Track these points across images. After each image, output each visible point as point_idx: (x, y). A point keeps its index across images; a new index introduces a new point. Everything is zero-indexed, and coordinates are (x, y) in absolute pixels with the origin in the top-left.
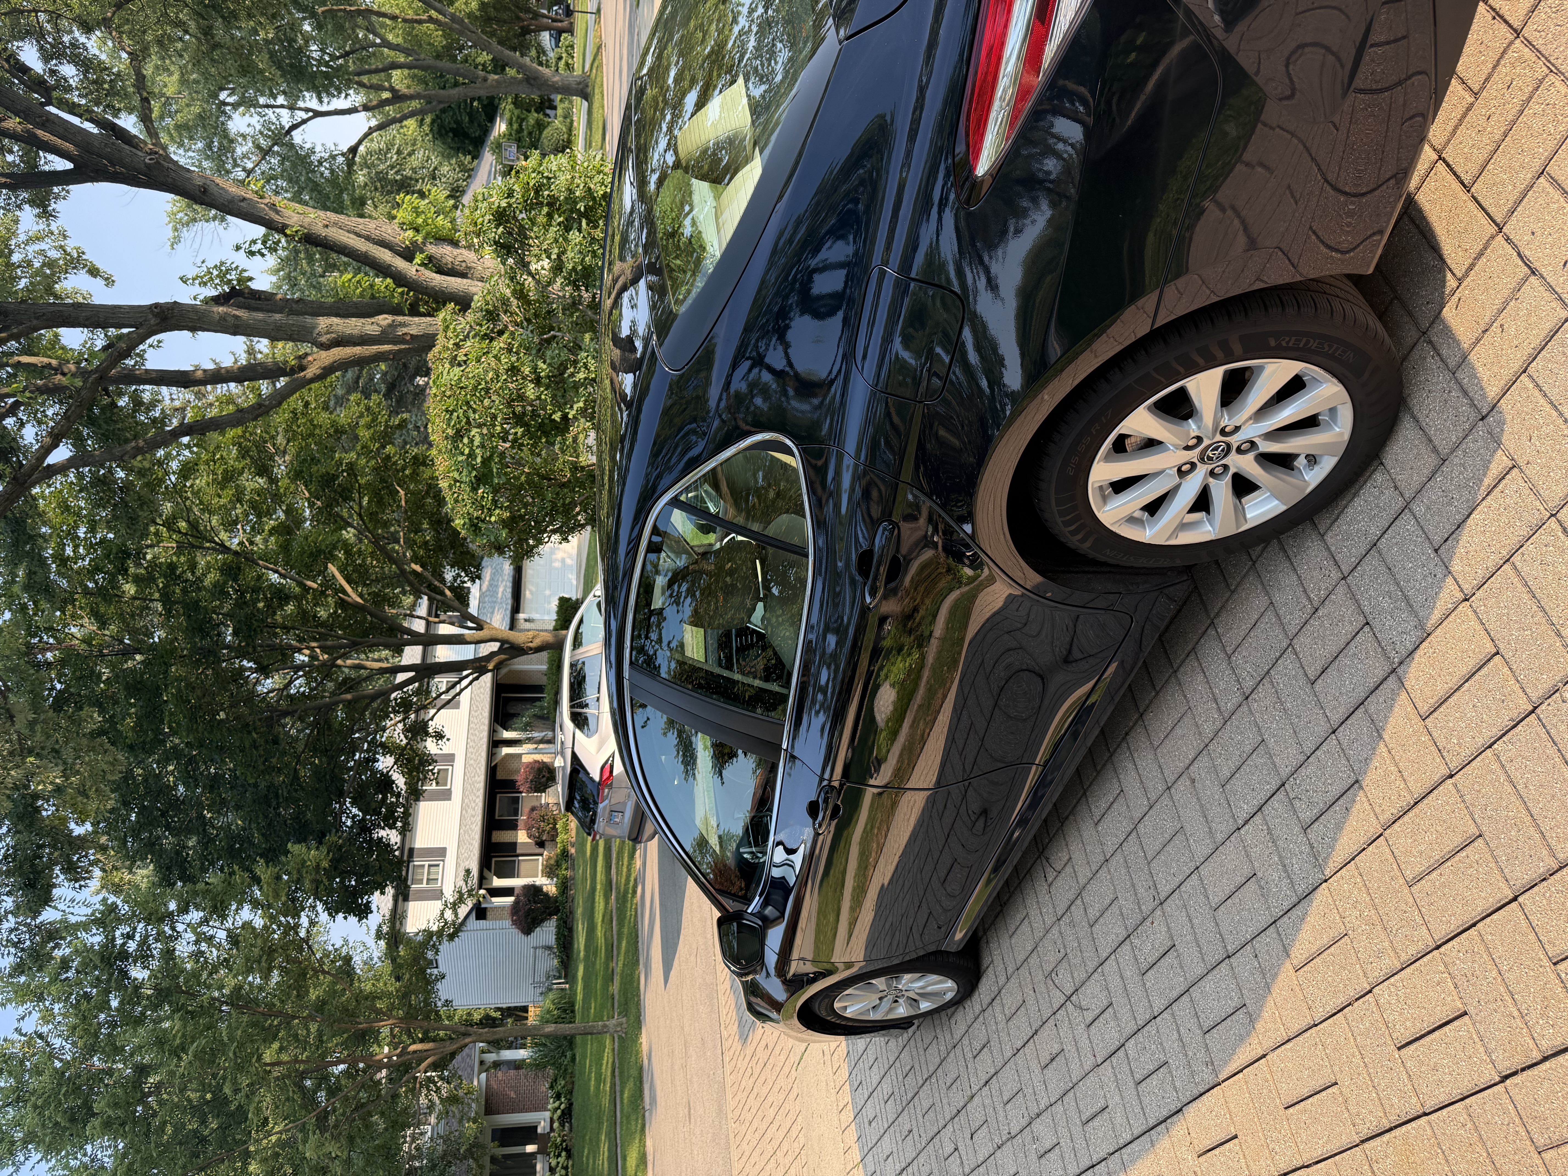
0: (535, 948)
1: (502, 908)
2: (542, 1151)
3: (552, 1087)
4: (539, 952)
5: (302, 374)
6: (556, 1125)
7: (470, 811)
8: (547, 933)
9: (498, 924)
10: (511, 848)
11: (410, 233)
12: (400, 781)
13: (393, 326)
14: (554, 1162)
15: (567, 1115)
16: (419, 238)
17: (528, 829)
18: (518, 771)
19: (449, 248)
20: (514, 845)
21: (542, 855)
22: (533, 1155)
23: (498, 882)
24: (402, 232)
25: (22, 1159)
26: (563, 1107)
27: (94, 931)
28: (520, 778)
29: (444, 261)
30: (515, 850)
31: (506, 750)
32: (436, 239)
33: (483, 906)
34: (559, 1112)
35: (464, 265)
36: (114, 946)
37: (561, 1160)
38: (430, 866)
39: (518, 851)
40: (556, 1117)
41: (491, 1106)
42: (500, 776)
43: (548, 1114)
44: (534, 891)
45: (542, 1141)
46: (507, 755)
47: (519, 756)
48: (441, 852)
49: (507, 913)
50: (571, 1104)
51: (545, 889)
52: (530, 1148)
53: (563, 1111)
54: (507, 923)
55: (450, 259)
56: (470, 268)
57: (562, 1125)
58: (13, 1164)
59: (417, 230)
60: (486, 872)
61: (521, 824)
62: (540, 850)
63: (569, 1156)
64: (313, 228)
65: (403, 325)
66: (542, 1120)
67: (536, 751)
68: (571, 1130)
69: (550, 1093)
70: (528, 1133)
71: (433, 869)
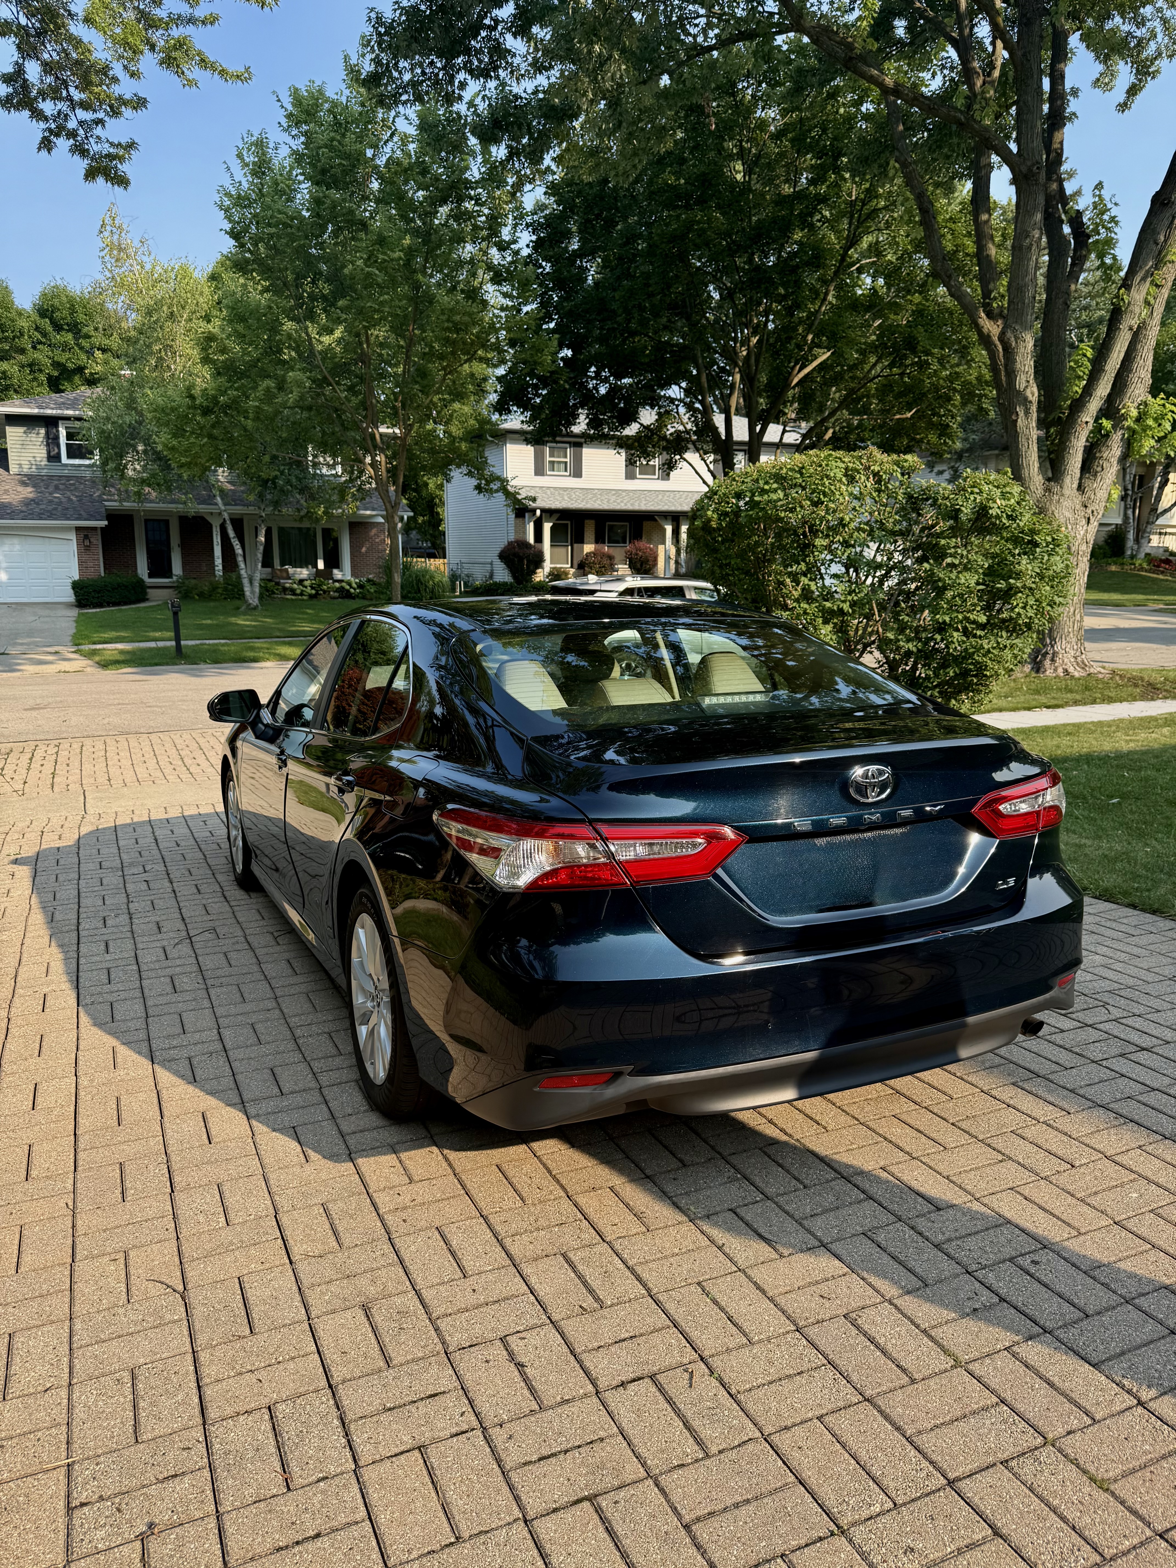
0: (491, 564)
1: (525, 532)
2: (319, 573)
3: (369, 581)
4: (488, 567)
5: (983, 314)
6: (337, 585)
7: (613, 498)
8: (502, 575)
9: (512, 529)
10: (580, 539)
11: (1134, 413)
12: (632, 430)
13: (1026, 402)
14: (307, 583)
15: (344, 594)
16: (1129, 423)
17: (595, 554)
18: (650, 541)
19: (1118, 453)
20: (581, 541)
21: (572, 567)
22: (316, 566)
23: (547, 527)
24: (1136, 404)
25: (293, 133)
26: (352, 591)
27: (483, 170)
28: (642, 544)
29: (1103, 449)
30: (577, 542)
31: (669, 529)
32: (1128, 439)
33: (527, 515)
34: (348, 587)
35: (1099, 469)
36: (467, 189)
37: (309, 590)
38: (566, 463)
39: (575, 545)
40: (344, 584)
41: (358, 527)
42: (646, 525)
43: (348, 577)
44: (537, 561)
45: (327, 574)
46: (665, 530)
47: (664, 543)
48: (577, 473)
49: (520, 537)
50: (354, 598)
51: (539, 571)
52: (321, 565)
53: (348, 591)
54: (512, 538)
55: (1105, 455)
56: (1095, 475)
57: (338, 590)
58: (289, 126)
59: (1138, 420)
60: (556, 516)
61: (600, 546)
62: (576, 565)
63: (311, 597)
64: (1128, 315)
65: (1027, 412)
66: (344, 574)
67: (668, 558)
68: (334, 598)
69: (364, 579)
70: (333, 562)
71: (562, 466)
